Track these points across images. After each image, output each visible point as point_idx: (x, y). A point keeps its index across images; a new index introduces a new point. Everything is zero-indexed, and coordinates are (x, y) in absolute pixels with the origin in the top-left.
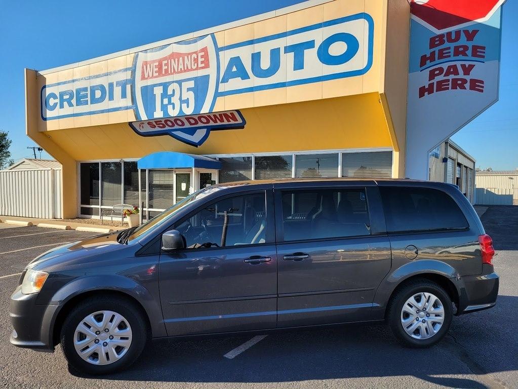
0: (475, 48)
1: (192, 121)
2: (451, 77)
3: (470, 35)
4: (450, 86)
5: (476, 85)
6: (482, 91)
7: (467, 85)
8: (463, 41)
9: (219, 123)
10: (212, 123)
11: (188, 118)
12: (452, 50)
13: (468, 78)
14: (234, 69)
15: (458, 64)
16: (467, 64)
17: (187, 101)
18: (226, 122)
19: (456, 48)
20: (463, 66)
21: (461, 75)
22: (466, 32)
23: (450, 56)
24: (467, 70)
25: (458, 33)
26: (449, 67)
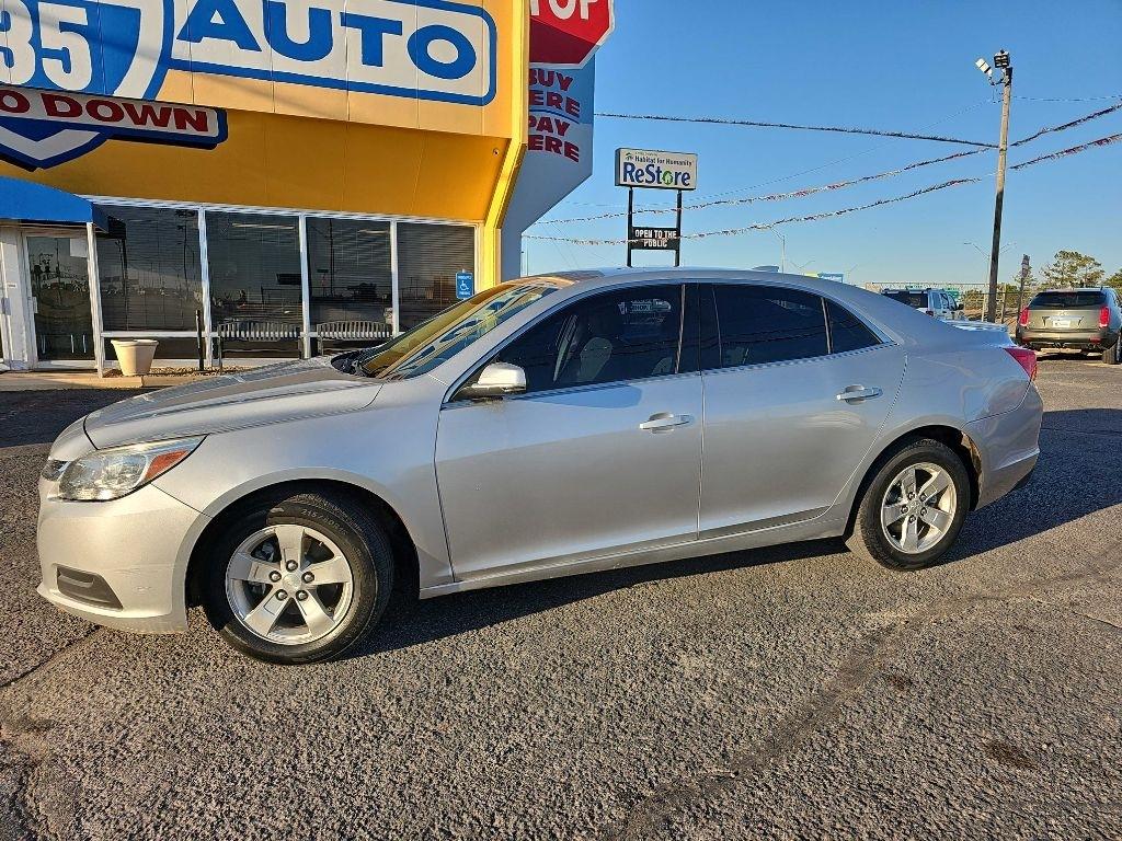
0: (570, 102)
1: (62, 107)
2: (545, 133)
3: (565, 83)
4: (544, 146)
5: (571, 151)
6: (576, 160)
7: (562, 149)
8: (556, 87)
9: (150, 126)
10: (126, 122)
11: (52, 96)
12: (545, 96)
13: (563, 139)
14: (217, 19)
15: (553, 117)
16: (562, 120)
17: (63, 56)
18: (171, 128)
19: (550, 95)
20: (557, 121)
21: (555, 134)
22: (560, 76)
23: (542, 104)
24: (563, 128)
25: (551, 73)
26: (543, 119)
